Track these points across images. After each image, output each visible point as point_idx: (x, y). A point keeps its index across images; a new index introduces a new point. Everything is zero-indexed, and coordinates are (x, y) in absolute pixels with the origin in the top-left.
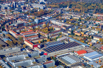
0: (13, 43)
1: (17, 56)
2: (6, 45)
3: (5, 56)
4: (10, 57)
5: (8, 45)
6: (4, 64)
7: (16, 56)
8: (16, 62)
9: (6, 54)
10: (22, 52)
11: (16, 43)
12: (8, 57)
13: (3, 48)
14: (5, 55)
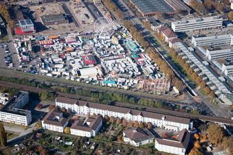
0: (206, 7)
1: (216, 38)
2: (189, 11)
3: (187, 36)
4: (199, 37)
5: (193, 11)
6: (186, 52)
7: (214, 37)
8: (214, 50)
9: (189, 31)
10: (227, 29)
11: (213, 7)
12: (195, 37)
13: (181, 16)
14: (187, 33)
